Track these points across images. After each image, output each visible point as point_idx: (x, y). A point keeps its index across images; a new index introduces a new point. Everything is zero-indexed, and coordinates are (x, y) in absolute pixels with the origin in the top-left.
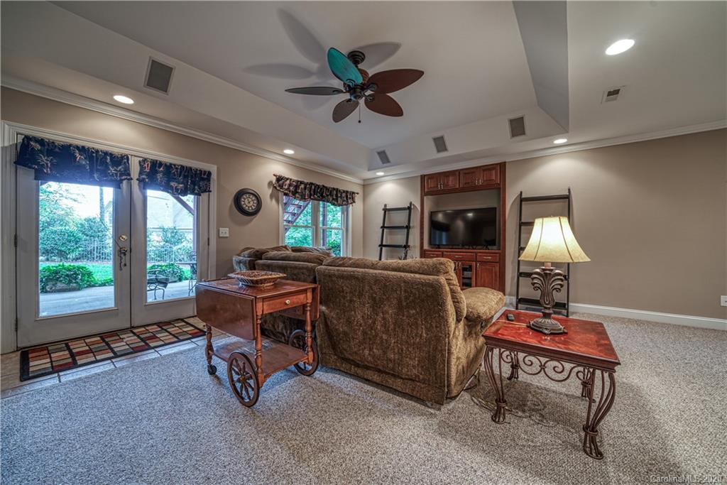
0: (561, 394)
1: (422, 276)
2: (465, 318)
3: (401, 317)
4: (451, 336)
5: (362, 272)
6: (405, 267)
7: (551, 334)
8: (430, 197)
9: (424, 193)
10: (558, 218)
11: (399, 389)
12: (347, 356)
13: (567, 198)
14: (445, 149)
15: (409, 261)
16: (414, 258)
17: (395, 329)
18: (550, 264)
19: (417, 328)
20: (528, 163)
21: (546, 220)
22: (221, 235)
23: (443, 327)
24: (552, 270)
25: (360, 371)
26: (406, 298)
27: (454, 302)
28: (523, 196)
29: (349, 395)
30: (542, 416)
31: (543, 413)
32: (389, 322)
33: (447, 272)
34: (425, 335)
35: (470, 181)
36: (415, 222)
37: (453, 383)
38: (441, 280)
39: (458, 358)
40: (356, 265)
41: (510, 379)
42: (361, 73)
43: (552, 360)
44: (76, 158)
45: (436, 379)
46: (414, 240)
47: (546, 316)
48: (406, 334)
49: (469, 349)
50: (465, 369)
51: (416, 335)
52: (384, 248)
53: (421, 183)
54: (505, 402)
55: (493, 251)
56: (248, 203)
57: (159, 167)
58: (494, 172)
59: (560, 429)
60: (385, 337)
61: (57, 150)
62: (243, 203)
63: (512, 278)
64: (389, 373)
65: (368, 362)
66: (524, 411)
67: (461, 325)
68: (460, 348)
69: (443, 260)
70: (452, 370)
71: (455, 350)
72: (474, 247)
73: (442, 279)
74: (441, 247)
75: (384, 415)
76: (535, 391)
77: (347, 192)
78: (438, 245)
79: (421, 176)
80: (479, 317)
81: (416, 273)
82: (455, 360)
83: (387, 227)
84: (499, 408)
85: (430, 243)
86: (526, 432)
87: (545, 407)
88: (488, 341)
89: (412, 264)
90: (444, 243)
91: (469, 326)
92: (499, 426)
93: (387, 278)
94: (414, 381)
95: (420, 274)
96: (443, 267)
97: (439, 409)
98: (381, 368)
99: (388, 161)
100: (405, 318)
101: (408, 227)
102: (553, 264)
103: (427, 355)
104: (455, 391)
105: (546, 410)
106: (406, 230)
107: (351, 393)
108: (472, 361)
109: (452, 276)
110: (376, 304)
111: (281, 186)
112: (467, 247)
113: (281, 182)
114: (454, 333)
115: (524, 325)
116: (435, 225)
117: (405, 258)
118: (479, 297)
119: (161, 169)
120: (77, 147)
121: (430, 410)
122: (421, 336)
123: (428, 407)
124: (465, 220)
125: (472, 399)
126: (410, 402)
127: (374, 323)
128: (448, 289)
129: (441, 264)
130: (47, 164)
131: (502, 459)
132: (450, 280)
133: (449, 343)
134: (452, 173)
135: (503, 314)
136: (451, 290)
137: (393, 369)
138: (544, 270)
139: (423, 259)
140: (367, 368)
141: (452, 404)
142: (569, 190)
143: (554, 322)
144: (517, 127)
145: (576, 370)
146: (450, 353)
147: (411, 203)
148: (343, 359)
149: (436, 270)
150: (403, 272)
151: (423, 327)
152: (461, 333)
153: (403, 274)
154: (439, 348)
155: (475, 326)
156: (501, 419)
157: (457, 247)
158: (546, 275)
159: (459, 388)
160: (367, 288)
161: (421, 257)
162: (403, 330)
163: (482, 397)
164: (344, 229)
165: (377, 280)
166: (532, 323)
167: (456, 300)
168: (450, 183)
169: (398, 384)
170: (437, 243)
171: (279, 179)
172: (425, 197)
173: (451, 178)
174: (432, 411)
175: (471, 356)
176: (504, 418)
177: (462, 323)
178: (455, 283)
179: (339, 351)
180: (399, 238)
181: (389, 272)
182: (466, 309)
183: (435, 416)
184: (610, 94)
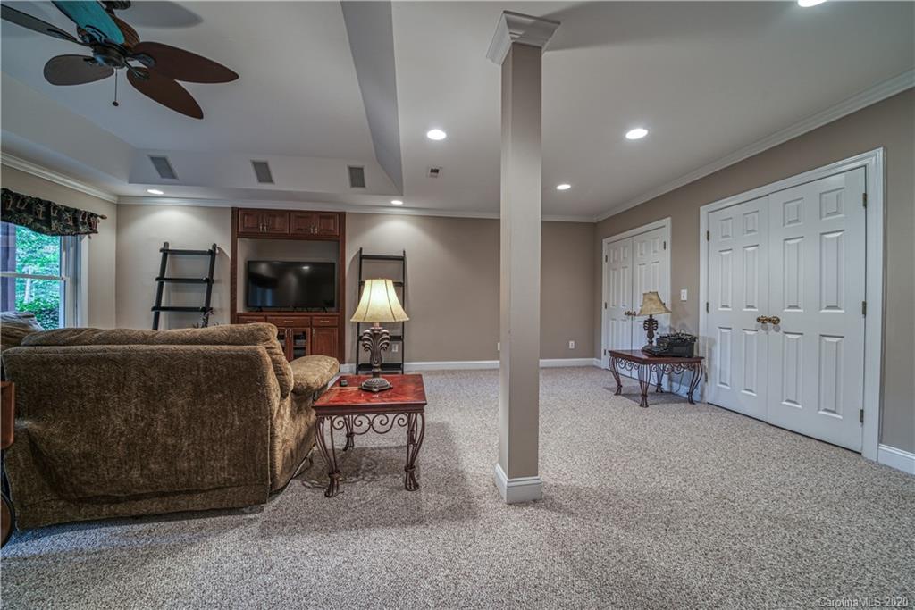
0: (391, 448)
1: (232, 347)
2: (292, 392)
3: (198, 407)
4: (275, 416)
5: (124, 350)
6: (205, 337)
7: (380, 391)
8: (247, 240)
9: (237, 234)
10: (383, 281)
11: (200, 508)
12: (90, 491)
13: (402, 259)
14: (270, 181)
15: (210, 328)
16: (221, 324)
17: (189, 427)
18: (378, 324)
19: (226, 417)
20: (368, 218)
21: (374, 281)
23: (263, 408)
24: (379, 330)
25: (121, 509)
26: (208, 379)
27: (277, 375)
28: (363, 253)
29: (101, 552)
30: (374, 473)
31: (375, 470)
32: (178, 418)
33: (268, 340)
34: (238, 423)
35: (303, 227)
36: (223, 272)
37: (278, 473)
38: (260, 350)
39: (285, 441)
40: (108, 339)
41: (345, 450)
42: (119, 27)
43: (379, 414)
45: (256, 475)
46: (221, 298)
47: (375, 375)
48: (208, 429)
49: (298, 428)
50: (294, 453)
51: (224, 427)
52: (162, 314)
53: (233, 218)
54: (338, 472)
55: (331, 314)
58: (332, 221)
59: (389, 479)
60: (170, 441)
63: (353, 343)
64: (180, 492)
65: (138, 488)
66: (357, 476)
67: (288, 401)
68: (286, 427)
69: (262, 324)
70: (278, 456)
71: (279, 432)
72: (309, 309)
73: (261, 348)
74: (263, 309)
75: (173, 551)
76: (369, 454)
77: (76, 211)
78: (260, 307)
79: (233, 208)
80: (309, 387)
81: (222, 343)
82: (281, 444)
83: (168, 280)
84: (332, 481)
85: (247, 304)
86: (359, 494)
87: (377, 464)
88: (320, 412)
89: (218, 332)
90: (269, 304)
91: (297, 401)
92: (332, 499)
93: (174, 356)
94: (223, 488)
95: (229, 344)
96: (262, 333)
97: (262, 510)
98: (165, 489)
99: (173, 176)
100: (205, 407)
101: (209, 281)
102: (381, 324)
103: (242, 448)
104: (282, 482)
105: (378, 467)
106: (206, 285)
107: (104, 548)
108: (303, 442)
109: (274, 344)
110: (152, 396)
112: (300, 309)
114: (278, 411)
115: (356, 388)
116: (254, 279)
117: (206, 324)
118: (309, 366)
121: (249, 516)
122: (232, 425)
123: (246, 514)
124: (300, 275)
125: (304, 485)
126: (217, 518)
127: (150, 425)
128: (269, 359)
129: (260, 330)
131: (335, 529)
132: (272, 348)
133: (272, 425)
134: (282, 213)
135: (337, 381)
136: (273, 360)
137: (188, 483)
138: (373, 330)
139: (234, 326)
140: (138, 498)
141: (279, 498)
142: (404, 252)
143: (382, 379)
144: (357, 177)
145: (398, 418)
146: (273, 437)
147: (215, 246)
148: (80, 500)
149: (253, 338)
150: (203, 344)
151: (235, 413)
152: (288, 410)
153: (201, 347)
154: (259, 434)
155: (306, 399)
156: (335, 491)
157: (286, 309)
158: (375, 335)
159: (287, 477)
160: (134, 373)
161: (232, 322)
162: (203, 423)
163: (315, 477)
164: (69, 280)
165: (153, 359)
166: (363, 384)
167: (280, 372)
168: (277, 226)
169: (198, 501)
170: (259, 305)
172: (239, 240)
173: (278, 220)
174: (252, 516)
175: (302, 436)
176: (338, 489)
177: (288, 398)
178: (278, 351)
179: (70, 489)
180: (195, 297)
181: (177, 347)
182: (293, 382)
183: (256, 520)
184: (433, 171)
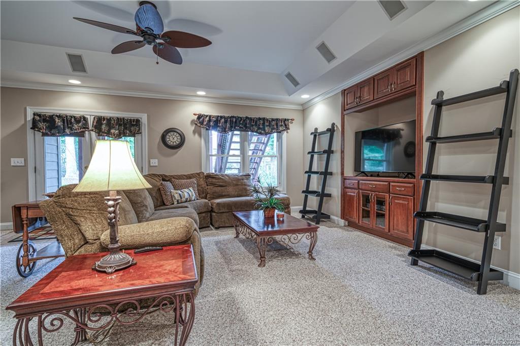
22: (151, 165)
44: (55, 122)
56: (173, 139)
57: (104, 121)
61: (47, 119)
62: (168, 140)
111: (202, 123)
113: (201, 119)
119: (105, 122)
120: (57, 116)
130: (43, 127)
171: (200, 117)
